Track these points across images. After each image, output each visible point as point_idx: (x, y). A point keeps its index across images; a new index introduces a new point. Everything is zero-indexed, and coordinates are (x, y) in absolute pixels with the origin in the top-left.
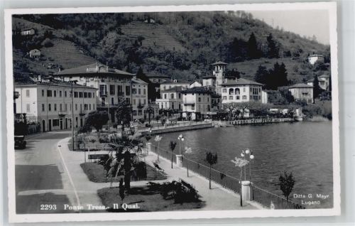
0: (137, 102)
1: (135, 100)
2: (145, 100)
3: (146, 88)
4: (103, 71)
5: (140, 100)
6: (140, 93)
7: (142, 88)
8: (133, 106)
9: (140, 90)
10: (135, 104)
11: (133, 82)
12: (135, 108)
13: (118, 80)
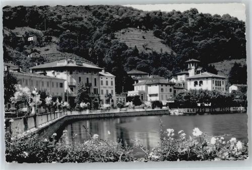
0: (105, 92)
1: (102, 91)
2: (112, 91)
3: (114, 80)
4: (71, 65)
5: (107, 91)
6: (107, 84)
7: (109, 80)
8: (101, 95)
9: (107, 82)
10: (102, 93)
11: (101, 75)
12: (103, 97)
13: (85, 73)
